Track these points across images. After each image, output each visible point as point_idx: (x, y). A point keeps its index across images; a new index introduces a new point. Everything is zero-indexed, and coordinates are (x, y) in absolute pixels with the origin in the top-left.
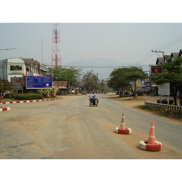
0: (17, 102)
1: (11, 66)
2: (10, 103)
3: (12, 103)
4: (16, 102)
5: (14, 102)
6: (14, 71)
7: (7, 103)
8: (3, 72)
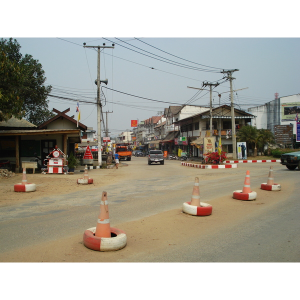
0: (272, 161)
1: (285, 108)
2: (263, 161)
3: (265, 161)
4: (270, 161)
5: (267, 161)
6: (289, 116)
7: (258, 161)
8: (275, 117)
